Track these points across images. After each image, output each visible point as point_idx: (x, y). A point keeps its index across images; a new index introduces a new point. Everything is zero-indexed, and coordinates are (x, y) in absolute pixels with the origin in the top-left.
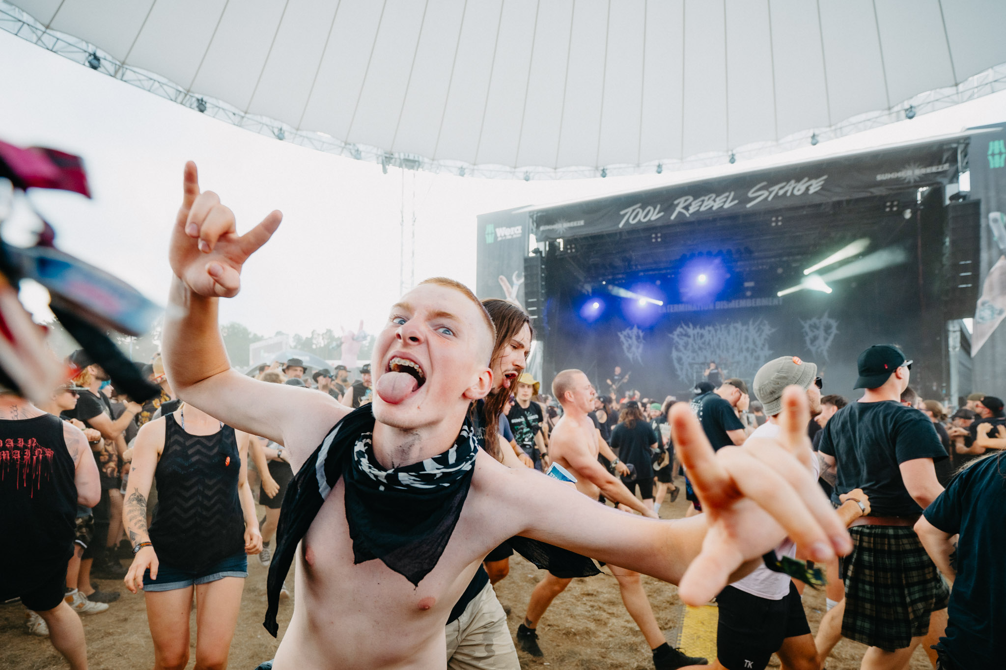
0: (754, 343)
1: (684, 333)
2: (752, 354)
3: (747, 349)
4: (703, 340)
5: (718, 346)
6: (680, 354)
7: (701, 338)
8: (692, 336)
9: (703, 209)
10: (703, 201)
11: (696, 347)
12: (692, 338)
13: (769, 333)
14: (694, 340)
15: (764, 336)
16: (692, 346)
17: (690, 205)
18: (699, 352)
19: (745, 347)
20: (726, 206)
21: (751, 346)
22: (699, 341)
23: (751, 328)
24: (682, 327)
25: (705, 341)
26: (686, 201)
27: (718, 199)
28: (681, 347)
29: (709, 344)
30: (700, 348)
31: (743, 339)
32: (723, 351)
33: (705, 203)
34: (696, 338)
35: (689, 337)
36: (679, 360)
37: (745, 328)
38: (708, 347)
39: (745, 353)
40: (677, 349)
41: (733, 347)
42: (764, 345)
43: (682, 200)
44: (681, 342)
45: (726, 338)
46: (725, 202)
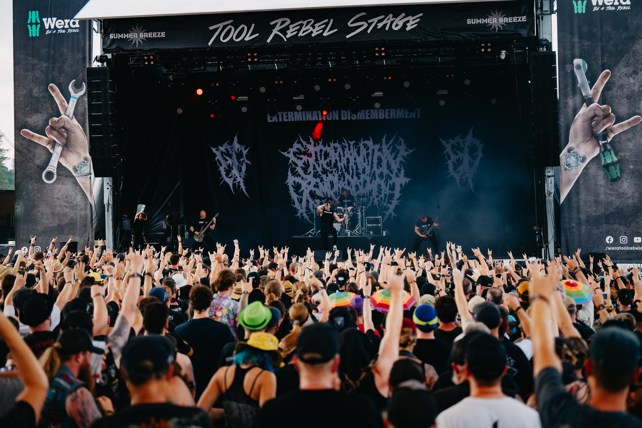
0: (389, 167)
1: (303, 150)
2: (386, 181)
3: (381, 175)
4: (328, 160)
5: (347, 169)
6: (298, 180)
7: (325, 159)
8: (314, 155)
9: (301, 34)
10: (301, 25)
11: (319, 169)
12: (314, 157)
13: (405, 154)
14: (316, 160)
15: (400, 159)
16: (314, 168)
17: (287, 28)
18: (324, 176)
19: (378, 172)
20: (326, 34)
21: (386, 172)
22: (323, 162)
23: (384, 147)
24: (299, 142)
25: (330, 161)
26: (283, 23)
27: (316, 25)
28: (299, 169)
29: (336, 165)
30: (325, 172)
31: (375, 161)
32: (352, 177)
33: (304, 29)
34: (319, 157)
35: (310, 155)
36: (297, 187)
37: (377, 147)
38: (334, 170)
39: (378, 180)
40: (295, 174)
41: (364, 172)
42: (399, 170)
43: (279, 21)
44: (300, 163)
45: (355, 159)
46: (324, 29)
